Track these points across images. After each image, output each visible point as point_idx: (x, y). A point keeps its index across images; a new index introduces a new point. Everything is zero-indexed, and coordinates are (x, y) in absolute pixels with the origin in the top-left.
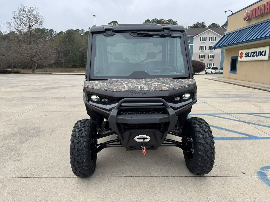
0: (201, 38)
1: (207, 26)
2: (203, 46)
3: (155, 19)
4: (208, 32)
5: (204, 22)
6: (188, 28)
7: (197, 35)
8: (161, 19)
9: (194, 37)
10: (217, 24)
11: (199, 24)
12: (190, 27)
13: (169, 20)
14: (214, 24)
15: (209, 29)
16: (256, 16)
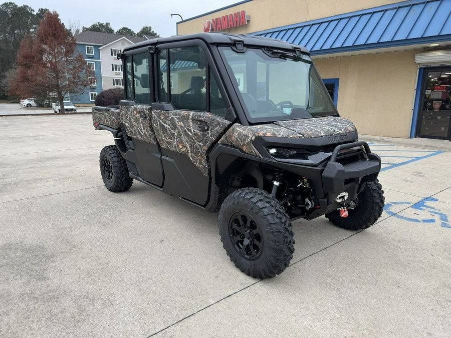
0: (112, 50)
1: (115, 31)
2: (117, 64)
3: (11, 3)
4: (122, 41)
5: (109, 24)
6: (81, 31)
7: (105, 44)
8: (25, 7)
9: (100, 48)
10: (130, 30)
11: (101, 25)
12: (86, 30)
13: (42, 9)
14: (126, 28)
15: (124, 37)
16: (223, 29)
